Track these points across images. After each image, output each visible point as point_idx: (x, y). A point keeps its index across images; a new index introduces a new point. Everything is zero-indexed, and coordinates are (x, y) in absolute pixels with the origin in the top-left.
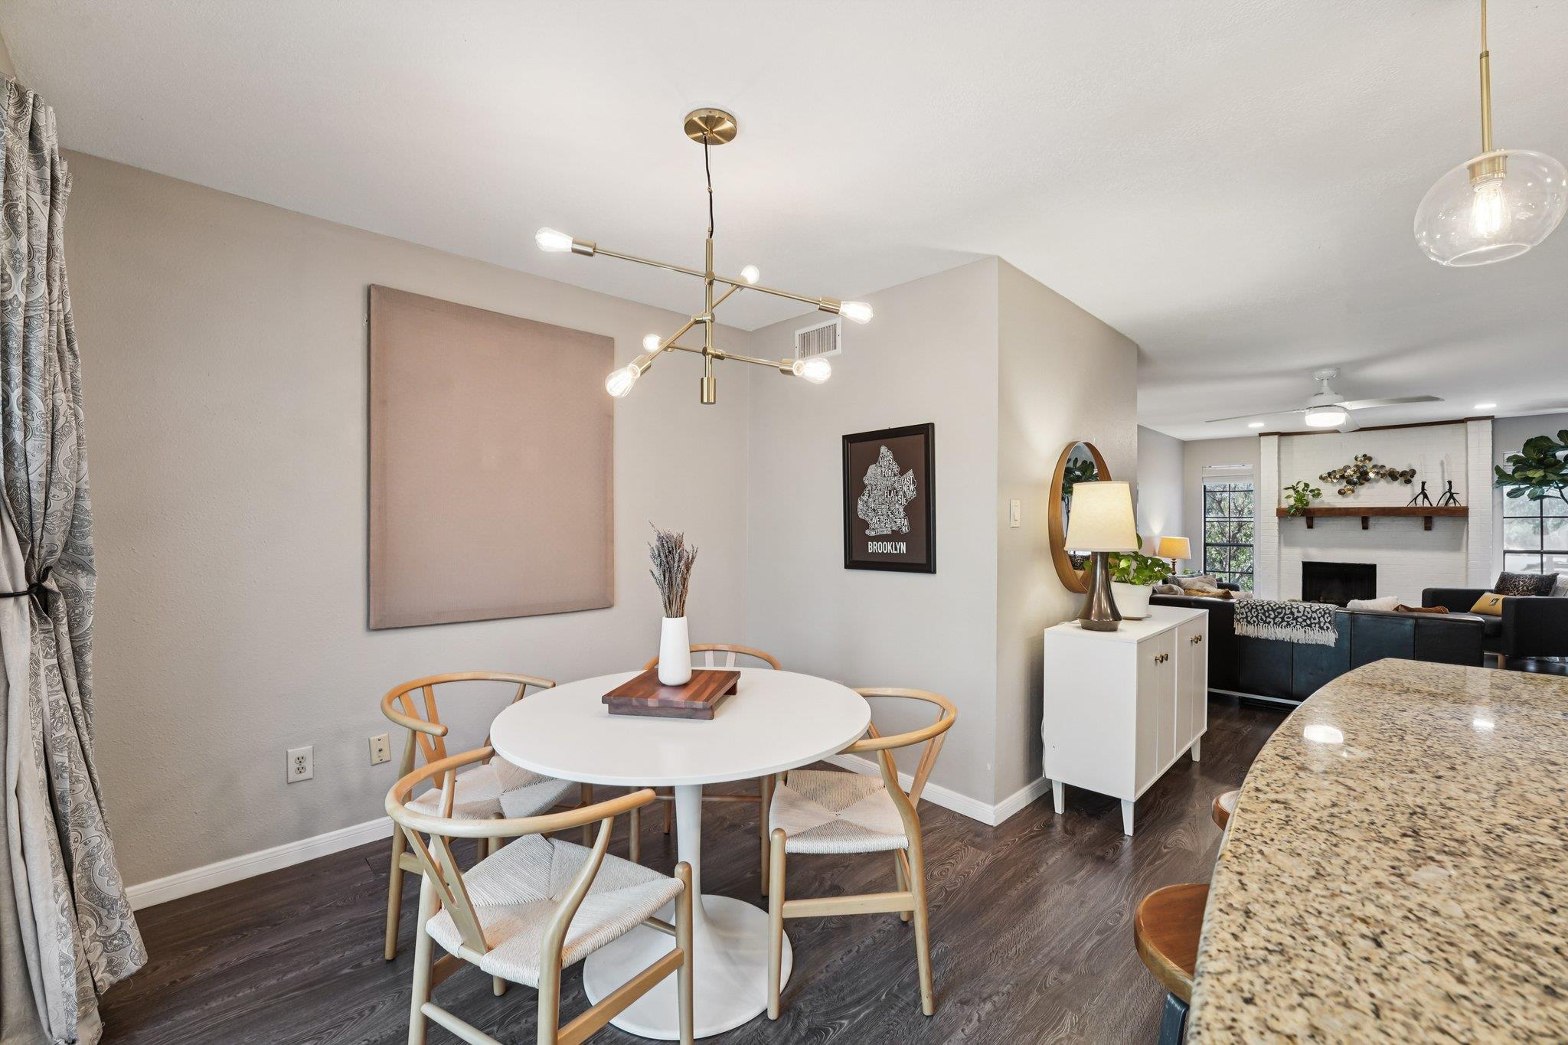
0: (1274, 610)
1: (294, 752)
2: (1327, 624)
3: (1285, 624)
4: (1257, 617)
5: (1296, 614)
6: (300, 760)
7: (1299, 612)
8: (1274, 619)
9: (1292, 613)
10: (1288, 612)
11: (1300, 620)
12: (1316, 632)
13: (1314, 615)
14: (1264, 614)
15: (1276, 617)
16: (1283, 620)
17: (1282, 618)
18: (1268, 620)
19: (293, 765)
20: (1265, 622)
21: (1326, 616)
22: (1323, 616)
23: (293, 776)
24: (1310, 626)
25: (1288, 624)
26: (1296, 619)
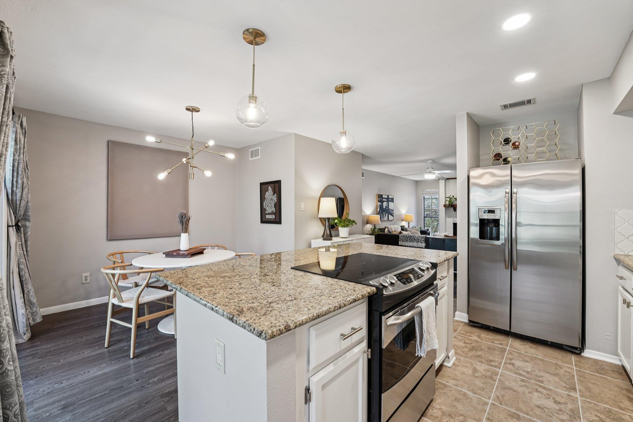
0: (409, 237)
1: (84, 275)
2: (423, 241)
3: (412, 241)
4: (405, 239)
5: (415, 238)
6: (86, 277)
7: (416, 237)
8: (409, 240)
9: (414, 238)
10: (413, 237)
11: (416, 240)
12: (420, 243)
13: (420, 238)
14: (407, 238)
15: (410, 239)
16: (412, 240)
17: (411, 239)
18: (408, 240)
19: (84, 279)
20: (407, 241)
21: (423, 238)
22: (422, 239)
23: (84, 281)
24: (418, 242)
25: (413, 241)
26: (415, 240)
